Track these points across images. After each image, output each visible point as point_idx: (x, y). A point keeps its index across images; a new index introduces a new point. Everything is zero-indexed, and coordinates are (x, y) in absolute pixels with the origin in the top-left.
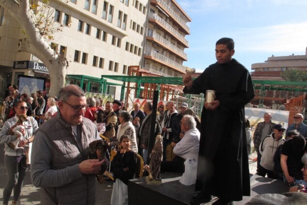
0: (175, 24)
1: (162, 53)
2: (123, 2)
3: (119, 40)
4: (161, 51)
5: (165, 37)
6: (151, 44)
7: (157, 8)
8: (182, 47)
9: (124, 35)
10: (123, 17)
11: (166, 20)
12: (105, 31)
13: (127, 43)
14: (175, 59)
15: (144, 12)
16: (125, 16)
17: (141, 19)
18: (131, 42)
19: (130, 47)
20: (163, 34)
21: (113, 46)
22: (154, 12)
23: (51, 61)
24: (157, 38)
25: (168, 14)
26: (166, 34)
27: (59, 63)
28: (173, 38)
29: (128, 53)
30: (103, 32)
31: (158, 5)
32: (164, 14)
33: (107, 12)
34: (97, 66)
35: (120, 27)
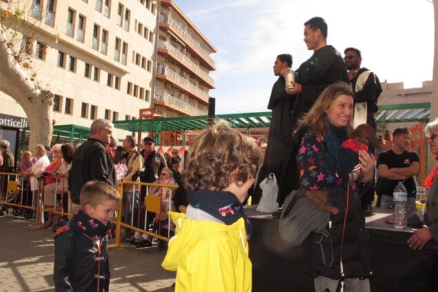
0: (194, 56)
1: (179, 97)
2: (121, 26)
3: (117, 79)
4: (177, 93)
5: (181, 74)
6: (162, 84)
7: (169, 34)
8: (205, 88)
9: (123, 73)
10: (122, 46)
11: (182, 51)
12: (98, 67)
13: (129, 84)
14: (197, 104)
15: (151, 40)
16: (125, 45)
17: (147, 49)
18: (134, 83)
19: (133, 90)
20: (178, 70)
21: (109, 88)
22: (164, 39)
23: (30, 98)
24: (171, 75)
25: (184, 43)
26: (183, 70)
27: (43, 101)
28: (193, 76)
29: (131, 97)
30: (94, 67)
31: (170, 30)
32: (178, 42)
33: (98, 40)
34: (87, 118)
35: (119, 61)
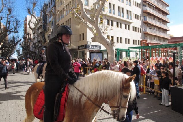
0: (159, 10)
2: (128, 5)
3: (129, 26)
4: (153, 28)
5: (154, 19)
6: (146, 25)
7: (147, 3)
8: (165, 23)
9: (131, 23)
10: (129, 13)
11: (153, 9)
12: (121, 22)
13: (133, 27)
14: (162, 31)
15: (140, 7)
17: (138, 11)
18: (135, 26)
19: (135, 29)
20: (153, 17)
21: (126, 30)
22: (146, 6)
23: (108, 44)
24: (150, 20)
25: (154, 5)
26: (155, 17)
27: (111, 45)
28: (159, 19)
29: (134, 32)
30: (120, 23)
31: (148, 2)
32: (152, 6)
33: (120, 12)
34: (119, 42)
35: (128, 19)
